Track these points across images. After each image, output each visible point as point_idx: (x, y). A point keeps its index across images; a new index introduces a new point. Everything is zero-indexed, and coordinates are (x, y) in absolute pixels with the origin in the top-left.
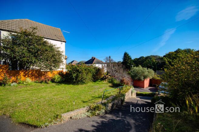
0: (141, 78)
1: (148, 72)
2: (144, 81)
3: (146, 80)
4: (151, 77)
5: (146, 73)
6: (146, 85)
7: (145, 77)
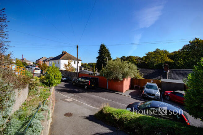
0: (119, 77)
1: (129, 67)
2: (123, 81)
3: (126, 79)
4: (133, 76)
5: (126, 70)
6: (126, 87)
7: (125, 76)
